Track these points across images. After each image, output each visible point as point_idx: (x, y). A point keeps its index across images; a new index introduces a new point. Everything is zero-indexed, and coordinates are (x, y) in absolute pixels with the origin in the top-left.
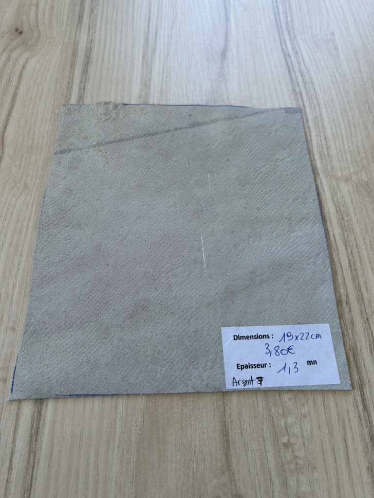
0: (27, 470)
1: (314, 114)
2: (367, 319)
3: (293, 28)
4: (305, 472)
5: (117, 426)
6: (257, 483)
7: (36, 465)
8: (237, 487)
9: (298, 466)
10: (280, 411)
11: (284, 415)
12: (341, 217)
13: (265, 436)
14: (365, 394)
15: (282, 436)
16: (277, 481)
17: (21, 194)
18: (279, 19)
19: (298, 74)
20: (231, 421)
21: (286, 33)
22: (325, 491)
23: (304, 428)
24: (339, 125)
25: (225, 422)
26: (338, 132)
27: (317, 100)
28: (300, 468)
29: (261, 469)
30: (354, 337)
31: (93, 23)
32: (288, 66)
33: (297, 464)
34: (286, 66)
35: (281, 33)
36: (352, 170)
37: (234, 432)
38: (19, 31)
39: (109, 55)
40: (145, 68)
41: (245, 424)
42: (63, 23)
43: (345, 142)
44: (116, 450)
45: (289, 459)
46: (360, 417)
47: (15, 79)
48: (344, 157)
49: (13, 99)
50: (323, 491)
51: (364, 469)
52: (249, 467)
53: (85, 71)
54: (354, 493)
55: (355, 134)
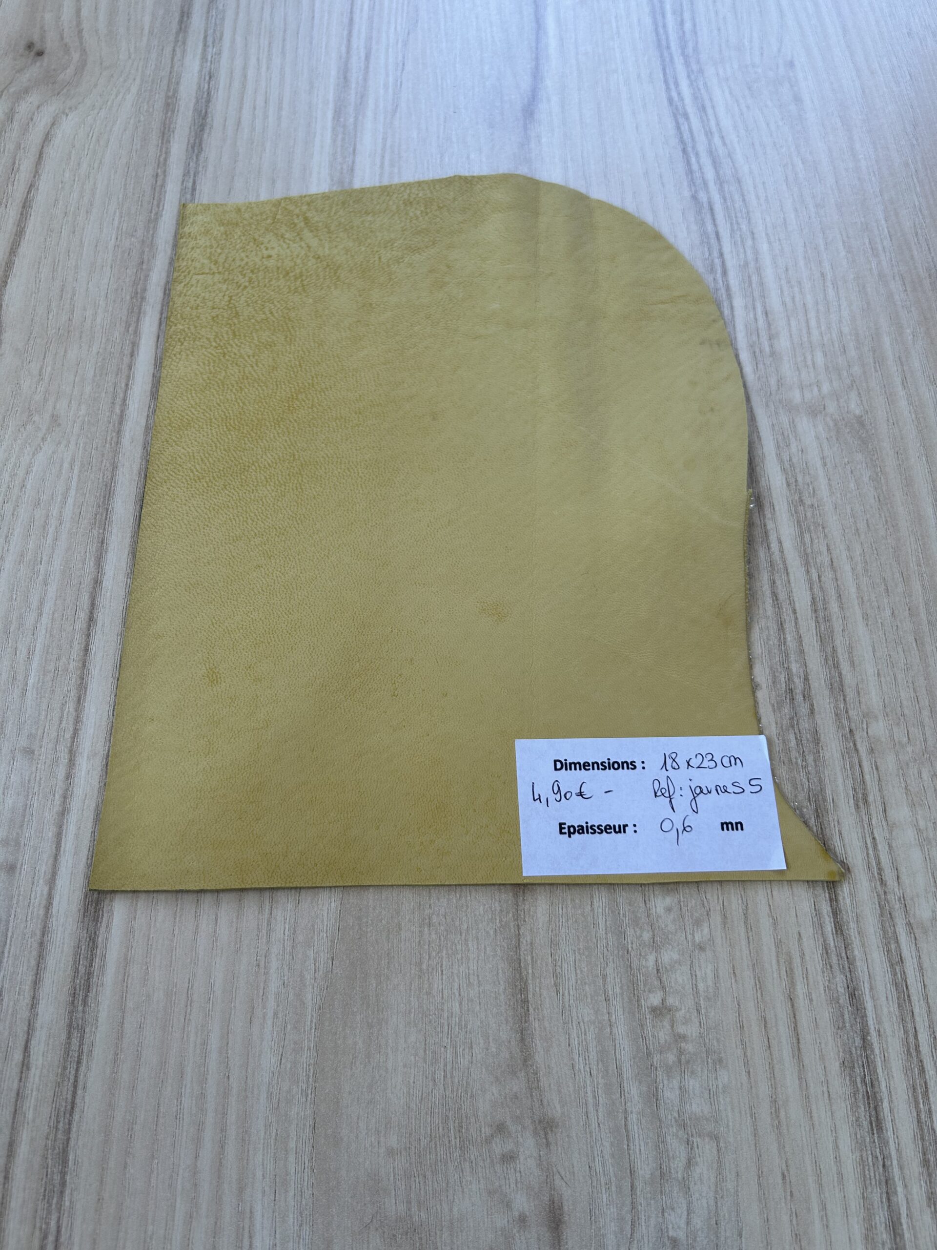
0: (65, 1068)
1: (742, 256)
2: (851, 731)
3: (696, 49)
4: (699, 1069)
5: (272, 970)
6: (590, 1094)
7: (85, 1057)
8: (545, 1102)
9: (683, 1057)
10: (647, 936)
11: (655, 946)
12: (797, 498)
13: (610, 993)
14: (840, 898)
15: (650, 991)
16: (634, 1091)
17: (43, 439)
18: (664, 26)
19: (706, 161)
20: (533, 957)
21: (679, 61)
22: (743, 1113)
23: (698, 973)
24: (800, 283)
25: (520, 960)
26: (797, 299)
27: (749, 222)
28: (688, 1062)
29: (600, 1063)
30: (818, 772)
31: (214, 31)
32: (682, 141)
33: (681, 1052)
34: (677, 141)
35: (667, 60)
36: (826, 388)
37: (540, 983)
38: (35, 50)
39: (255, 108)
40: (339, 143)
41: (565, 966)
42: (143, 29)
43: (813, 323)
44: (269, 1022)
45: (662, 1041)
46: (826, 948)
47: (26, 166)
48: (809, 357)
49: (22, 214)
50: (740, 1112)
51: (835, 1066)
52: (573, 1059)
53: (196, 146)
54: (811, 1117)
55: (835, 303)
